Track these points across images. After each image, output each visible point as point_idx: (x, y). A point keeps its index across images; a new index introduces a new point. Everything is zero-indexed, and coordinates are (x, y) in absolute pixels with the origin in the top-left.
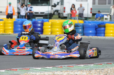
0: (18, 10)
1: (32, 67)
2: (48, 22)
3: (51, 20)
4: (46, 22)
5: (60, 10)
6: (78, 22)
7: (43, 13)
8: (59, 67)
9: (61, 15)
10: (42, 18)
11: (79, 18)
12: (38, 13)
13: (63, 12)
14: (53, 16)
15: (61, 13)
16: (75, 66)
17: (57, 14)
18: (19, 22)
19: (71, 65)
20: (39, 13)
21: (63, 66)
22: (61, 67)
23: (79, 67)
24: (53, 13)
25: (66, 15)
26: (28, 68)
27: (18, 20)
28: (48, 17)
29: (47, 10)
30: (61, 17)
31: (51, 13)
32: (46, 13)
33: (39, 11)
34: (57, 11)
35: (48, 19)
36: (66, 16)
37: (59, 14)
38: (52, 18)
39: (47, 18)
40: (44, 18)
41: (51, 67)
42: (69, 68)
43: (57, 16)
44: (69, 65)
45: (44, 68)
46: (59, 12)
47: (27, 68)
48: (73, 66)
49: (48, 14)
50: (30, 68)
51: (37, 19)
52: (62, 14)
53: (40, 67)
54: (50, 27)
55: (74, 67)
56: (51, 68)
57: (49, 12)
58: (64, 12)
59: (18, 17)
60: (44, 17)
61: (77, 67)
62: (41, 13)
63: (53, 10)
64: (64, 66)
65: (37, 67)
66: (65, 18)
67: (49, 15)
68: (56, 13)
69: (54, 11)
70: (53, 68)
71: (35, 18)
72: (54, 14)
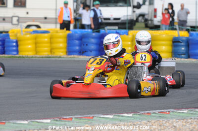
0: (75, 14)
1: (98, 114)
2: (128, 34)
3: (131, 32)
4: (123, 34)
5: (148, 14)
6: (179, 35)
7: (119, 19)
8: (145, 113)
9: (150, 22)
10: (116, 28)
11: (180, 27)
12: (109, 19)
13: (153, 17)
14: (135, 25)
15: (149, 18)
16: (173, 112)
17: (143, 21)
18: (77, 35)
19: (166, 111)
20: (112, 19)
21: (151, 111)
22: (148, 113)
23: (179, 114)
24: (135, 19)
25: (159, 22)
26: (91, 116)
27: (75, 33)
28: (127, 26)
29: (126, 14)
30: (149, 25)
31: (132, 18)
32: (123, 19)
33: (111, 15)
34: (143, 15)
35: (127, 30)
36: (159, 24)
37: (146, 20)
38: (134, 27)
39: (125, 28)
40: (119, 28)
41: (131, 113)
42: (162, 115)
43: (143, 25)
44: (162, 111)
45: (119, 116)
46: (146, 17)
47: (88, 116)
48: (169, 112)
49: (127, 22)
50: (95, 115)
51: (108, 29)
52: (152, 20)
53: (111, 114)
54: (129, 43)
55: (171, 113)
56: (130, 115)
57: (129, 18)
58: (155, 16)
59: (75, 27)
60: (120, 26)
61: (176, 114)
62: (115, 19)
63: (135, 14)
64: (154, 113)
65: (107, 115)
66: (157, 27)
67: (129, 23)
68: (140, 18)
69: (138, 15)
70: (135, 116)
71: (103, 28)
72: (137, 20)
